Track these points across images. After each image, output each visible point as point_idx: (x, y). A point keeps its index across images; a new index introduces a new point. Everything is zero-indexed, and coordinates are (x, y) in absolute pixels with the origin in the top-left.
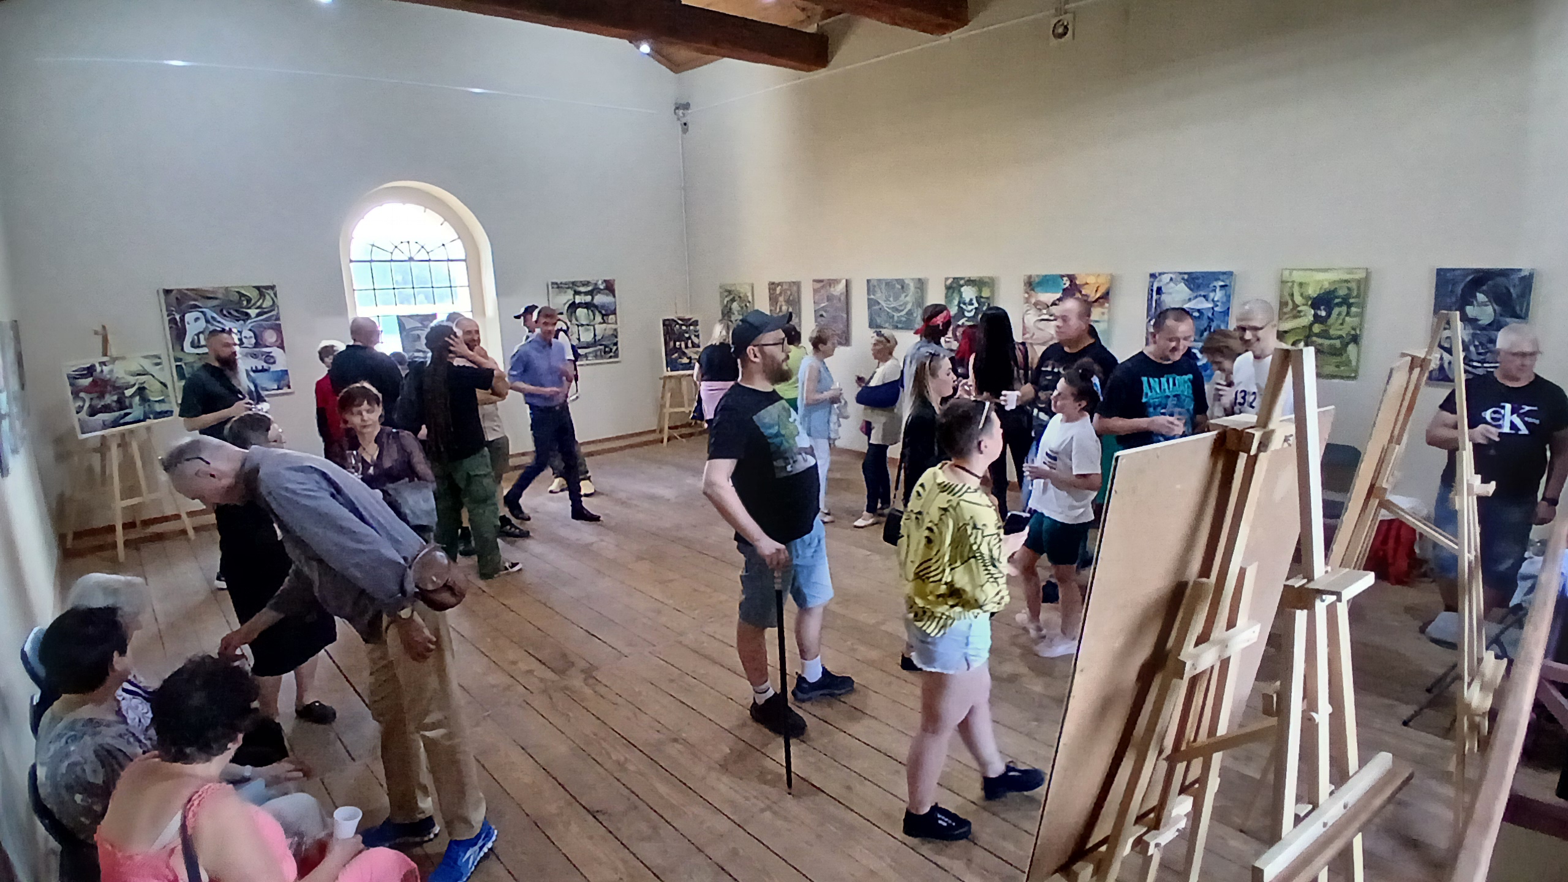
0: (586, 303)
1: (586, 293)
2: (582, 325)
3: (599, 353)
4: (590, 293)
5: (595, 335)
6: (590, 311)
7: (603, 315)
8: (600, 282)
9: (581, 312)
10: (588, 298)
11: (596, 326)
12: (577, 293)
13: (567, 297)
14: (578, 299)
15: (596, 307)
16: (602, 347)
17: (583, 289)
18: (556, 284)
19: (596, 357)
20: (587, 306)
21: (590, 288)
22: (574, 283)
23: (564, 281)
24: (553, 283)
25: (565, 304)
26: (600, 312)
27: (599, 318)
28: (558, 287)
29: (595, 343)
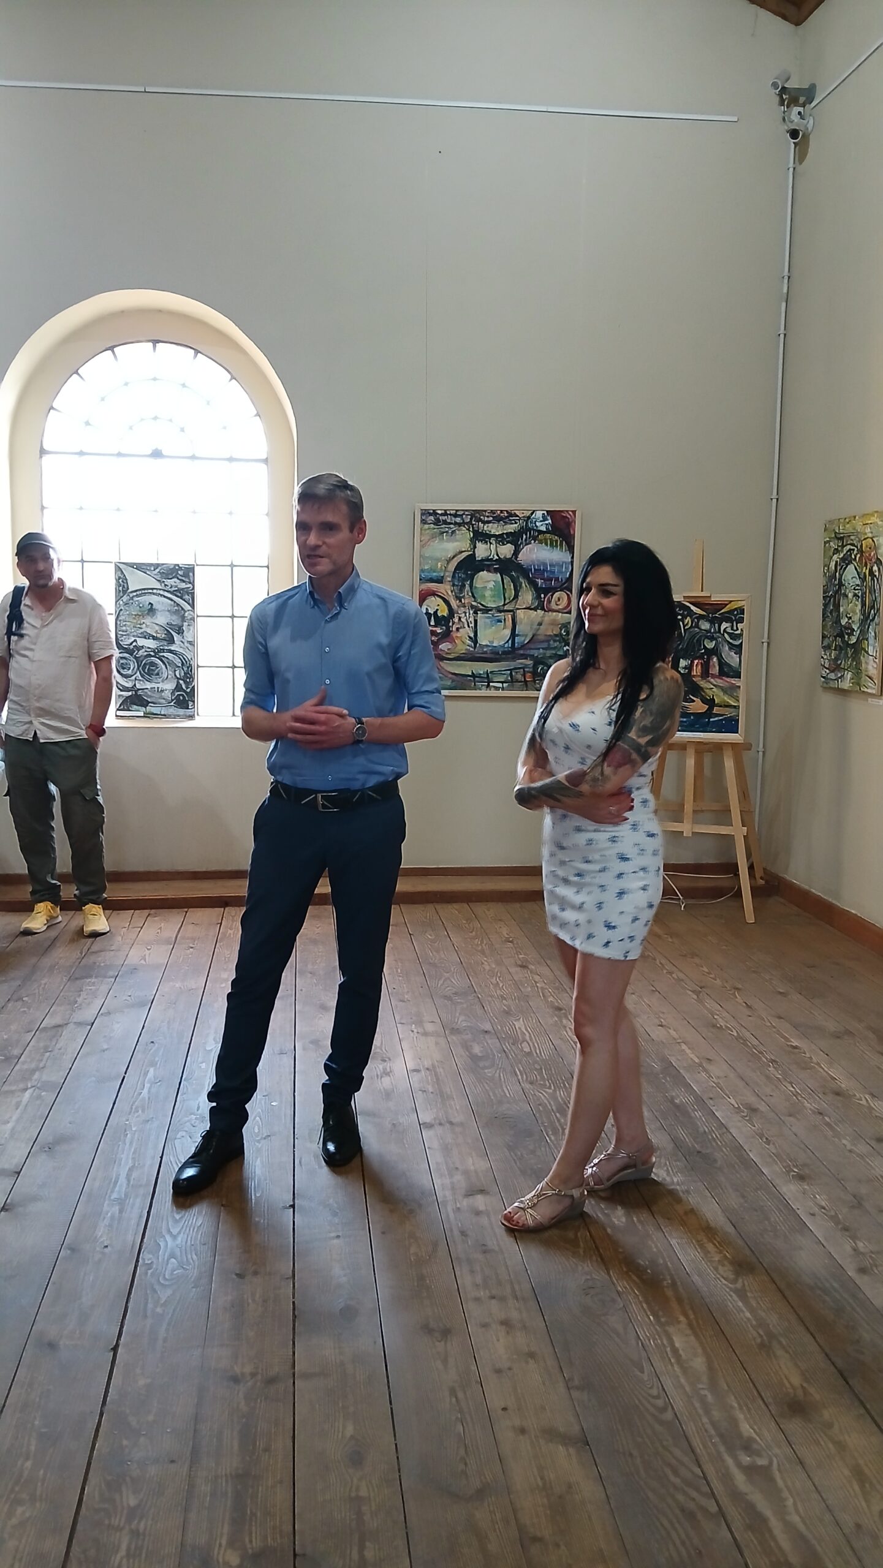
0: (499, 560)
1: (501, 539)
2: (486, 610)
3: (520, 677)
4: (514, 538)
5: (513, 634)
6: (507, 579)
7: (538, 591)
8: (539, 514)
9: (486, 580)
10: (506, 550)
11: (520, 614)
12: (480, 536)
13: (456, 545)
14: (482, 551)
15: (524, 571)
16: (530, 662)
17: (495, 529)
18: (434, 513)
19: (512, 682)
20: (505, 567)
21: (511, 528)
22: (476, 515)
23: (451, 507)
24: (425, 513)
25: (449, 561)
26: (532, 583)
27: (527, 596)
28: (437, 522)
29: (511, 652)
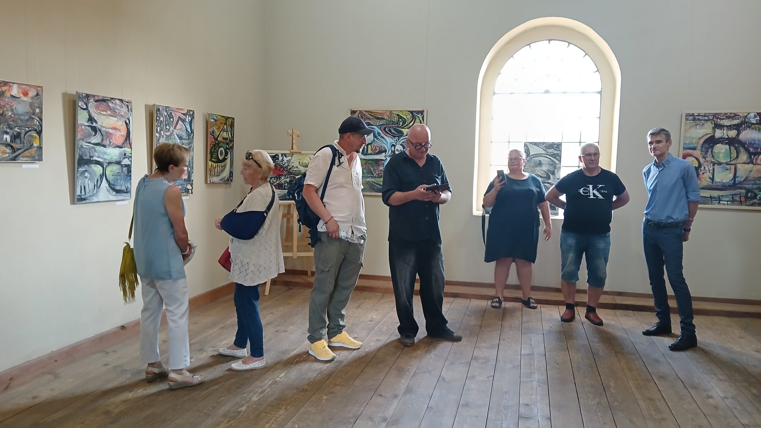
0: (728, 139)
1: (730, 127)
2: (720, 164)
3: (737, 198)
4: (737, 127)
5: (735, 176)
6: (732, 148)
7: (750, 154)
8: (752, 115)
9: (721, 149)
10: (733, 133)
11: (739, 166)
12: (717, 126)
13: (706, 130)
14: (719, 134)
15: (742, 144)
16: (743, 191)
17: (727, 122)
18: (693, 115)
19: (733, 201)
20: (731, 142)
21: (736, 122)
22: (716, 116)
23: (702, 112)
24: (688, 115)
25: (700, 139)
26: (747, 150)
27: (744, 156)
28: (694, 120)
29: (734, 185)
